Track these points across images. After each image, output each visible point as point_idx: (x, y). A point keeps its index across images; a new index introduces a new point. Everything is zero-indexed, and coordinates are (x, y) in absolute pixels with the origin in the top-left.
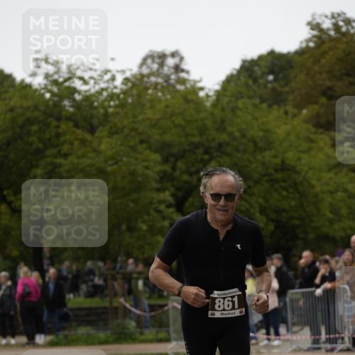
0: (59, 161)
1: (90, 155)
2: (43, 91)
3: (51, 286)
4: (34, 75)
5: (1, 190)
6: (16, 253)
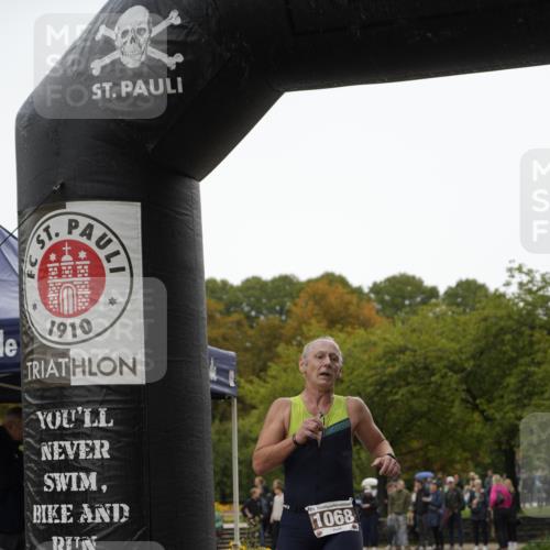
0: (533, 369)
2: (516, 300)
5: (475, 398)
6: (488, 460)
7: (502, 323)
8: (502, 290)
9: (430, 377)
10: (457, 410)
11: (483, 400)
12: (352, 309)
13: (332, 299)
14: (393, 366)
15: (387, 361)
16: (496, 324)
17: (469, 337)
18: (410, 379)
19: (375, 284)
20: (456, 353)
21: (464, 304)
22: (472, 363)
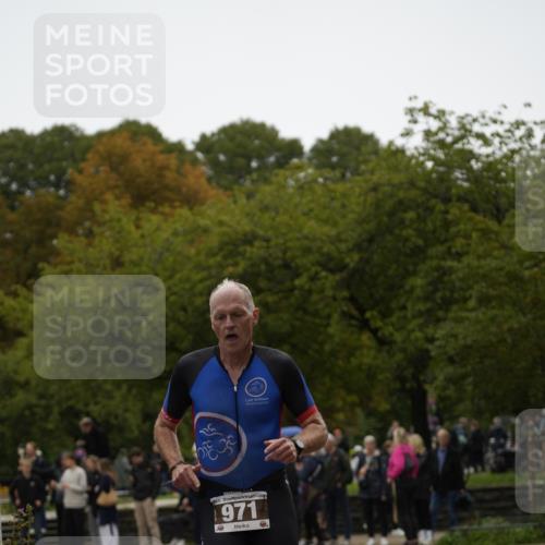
0: (449, 263)
1: (496, 253)
2: (422, 158)
3: (441, 456)
4: (407, 134)
5: (362, 311)
6: (384, 406)
7: (401, 194)
8: (399, 142)
9: (292, 280)
10: (336, 329)
11: (375, 313)
12: (170, 176)
13: (138, 163)
14: (236, 264)
15: (225, 257)
16: (391, 196)
17: (351, 216)
18: (263, 284)
19: (203, 137)
20: (332, 243)
21: (342, 166)
22: (356, 257)
